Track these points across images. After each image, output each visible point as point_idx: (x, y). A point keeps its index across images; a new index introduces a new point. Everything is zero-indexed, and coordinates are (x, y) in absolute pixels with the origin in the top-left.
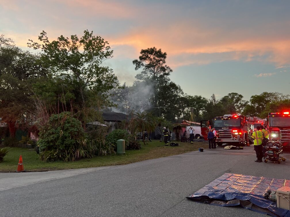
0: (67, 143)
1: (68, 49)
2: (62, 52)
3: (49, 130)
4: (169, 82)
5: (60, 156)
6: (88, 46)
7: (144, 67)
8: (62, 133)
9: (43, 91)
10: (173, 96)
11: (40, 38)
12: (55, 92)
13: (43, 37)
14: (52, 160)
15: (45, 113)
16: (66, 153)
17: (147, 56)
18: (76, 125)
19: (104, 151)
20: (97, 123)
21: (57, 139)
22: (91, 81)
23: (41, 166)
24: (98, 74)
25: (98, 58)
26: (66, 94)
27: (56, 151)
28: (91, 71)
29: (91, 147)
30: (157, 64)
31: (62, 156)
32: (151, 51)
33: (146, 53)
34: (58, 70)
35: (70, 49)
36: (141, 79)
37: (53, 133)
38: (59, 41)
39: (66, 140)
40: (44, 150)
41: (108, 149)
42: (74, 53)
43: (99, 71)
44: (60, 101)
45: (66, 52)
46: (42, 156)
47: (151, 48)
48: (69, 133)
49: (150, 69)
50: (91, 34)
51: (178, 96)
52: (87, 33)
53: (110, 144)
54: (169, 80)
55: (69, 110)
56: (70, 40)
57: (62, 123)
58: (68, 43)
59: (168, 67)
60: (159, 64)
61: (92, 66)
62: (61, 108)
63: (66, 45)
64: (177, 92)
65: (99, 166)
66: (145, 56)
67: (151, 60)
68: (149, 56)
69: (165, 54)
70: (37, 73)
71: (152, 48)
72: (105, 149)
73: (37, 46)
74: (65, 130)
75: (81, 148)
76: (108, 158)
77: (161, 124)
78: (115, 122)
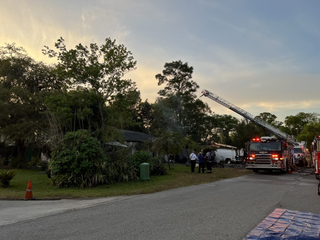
0: (84, 166)
1: (87, 59)
2: (79, 62)
3: (63, 150)
4: (195, 99)
5: (75, 181)
6: (109, 56)
7: (168, 82)
8: (78, 154)
9: (57, 105)
10: (200, 115)
11: (57, 45)
12: (71, 107)
13: (59, 44)
14: (66, 186)
15: (59, 132)
16: (81, 178)
17: (172, 70)
18: (94, 145)
19: (125, 176)
20: (118, 144)
21: (72, 161)
22: (111, 95)
23: (53, 192)
24: (119, 89)
25: (119, 70)
26: (84, 110)
27: (70, 176)
28: (111, 84)
29: (110, 171)
30: (182, 79)
31: (77, 181)
32: (176, 65)
33: (171, 67)
34: (75, 82)
35: (89, 59)
36: (164, 95)
37: (67, 154)
38: (76, 49)
39: (83, 163)
40: (56, 173)
41: (129, 174)
42: (93, 63)
43: (120, 84)
44: (76, 117)
45: (84, 63)
46: (54, 181)
47: (177, 62)
48: (86, 154)
49: (174, 84)
50: (114, 42)
51: (205, 115)
52: (109, 41)
53: (133, 168)
54: (196, 97)
55: (86, 127)
56: (89, 49)
57: (78, 143)
58: (87, 52)
59: (195, 82)
60: (185, 79)
61: (113, 79)
62: (77, 125)
63: (84, 55)
64: (204, 111)
65: (121, 195)
66: (169, 70)
67: (176, 74)
68: (174, 70)
69: (192, 68)
70: (51, 86)
72: (126, 174)
73: (53, 54)
74: (81, 151)
75: (99, 172)
76: (130, 185)
77: (188, 146)
78: (136, 143)
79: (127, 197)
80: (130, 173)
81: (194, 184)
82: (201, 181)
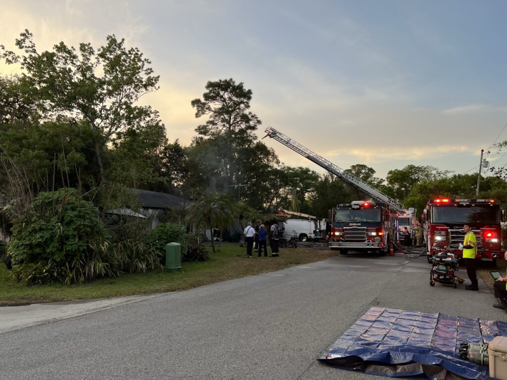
0: (70, 248)
1: (74, 69)
2: (61, 74)
3: (33, 223)
4: (255, 142)
5: (55, 274)
6: (114, 65)
7: (212, 113)
8: (60, 229)
9: (22, 146)
10: (262, 166)
11: (19, 43)
12: (47, 150)
13: (24, 41)
14: (39, 282)
15: (26, 191)
16: (66, 269)
17: (218, 94)
18: (88, 213)
19: (141, 263)
20: (128, 212)
21: (49, 241)
22: (117, 132)
23: (16, 293)
24: (130, 121)
25: (130, 89)
26: (69, 156)
27: (47, 265)
28: (116, 113)
29: (116, 256)
30: (235, 109)
31: (58, 274)
32: (224, 85)
33: (217, 88)
34: (53, 107)
35: (78, 69)
36: (205, 133)
37: (41, 229)
38: (55, 52)
39: (68, 243)
40: (22, 262)
41: (148, 261)
42: (86, 77)
43: (133, 113)
44: (56, 166)
45: (69, 75)
46: (18, 274)
47: (226, 81)
48: (75, 229)
49: (222, 117)
50: (121, 43)
51: (270, 166)
52: (113, 41)
53: (153, 251)
54: (255, 138)
55: (74, 184)
56: (78, 52)
57: (60, 210)
58: (75, 57)
59: (255, 115)
60: (239, 109)
61: (120, 105)
62: (58, 180)
63: (69, 62)
64: (268, 160)
65: (133, 294)
66: (214, 93)
67: (224, 100)
68: (222, 93)
69: (250, 92)
70: (10, 113)
71: (228, 80)
72: (143, 260)
73: (13, 59)
74: (66, 224)
75: (97, 258)
76: (149, 278)
77: (244, 215)
78: (159, 210)
79: (144, 297)
80: (150, 259)
81: (251, 274)
82: (262, 269)
